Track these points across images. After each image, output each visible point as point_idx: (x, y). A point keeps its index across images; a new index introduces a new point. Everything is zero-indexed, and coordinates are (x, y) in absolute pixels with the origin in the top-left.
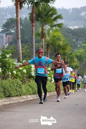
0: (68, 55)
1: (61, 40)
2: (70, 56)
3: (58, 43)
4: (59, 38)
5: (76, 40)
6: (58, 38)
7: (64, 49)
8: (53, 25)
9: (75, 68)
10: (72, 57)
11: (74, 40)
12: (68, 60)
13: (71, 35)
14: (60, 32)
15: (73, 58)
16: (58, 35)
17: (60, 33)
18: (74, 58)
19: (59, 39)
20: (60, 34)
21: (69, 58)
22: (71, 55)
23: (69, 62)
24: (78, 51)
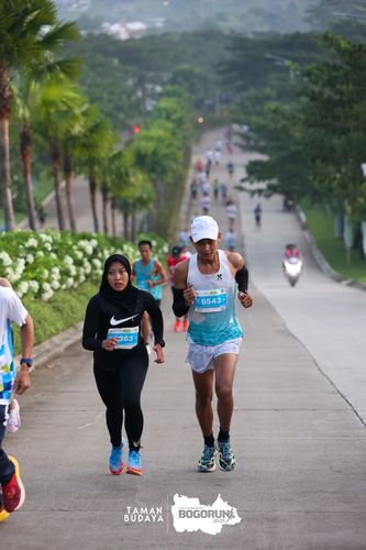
0: (106, 163)
1: (75, 118)
2: (113, 167)
3: (64, 130)
4: (69, 107)
5: (136, 80)
6: (64, 108)
7: (89, 146)
8: (41, 67)
9: (134, 205)
10: (123, 170)
11: (130, 83)
12: (108, 179)
13: (116, 61)
14: (72, 86)
15: (127, 175)
16: (66, 97)
17: (74, 90)
18: (131, 174)
19: (68, 114)
20: (71, 94)
21: (110, 171)
22: (117, 163)
23: (109, 185)
24: (144, 132)
